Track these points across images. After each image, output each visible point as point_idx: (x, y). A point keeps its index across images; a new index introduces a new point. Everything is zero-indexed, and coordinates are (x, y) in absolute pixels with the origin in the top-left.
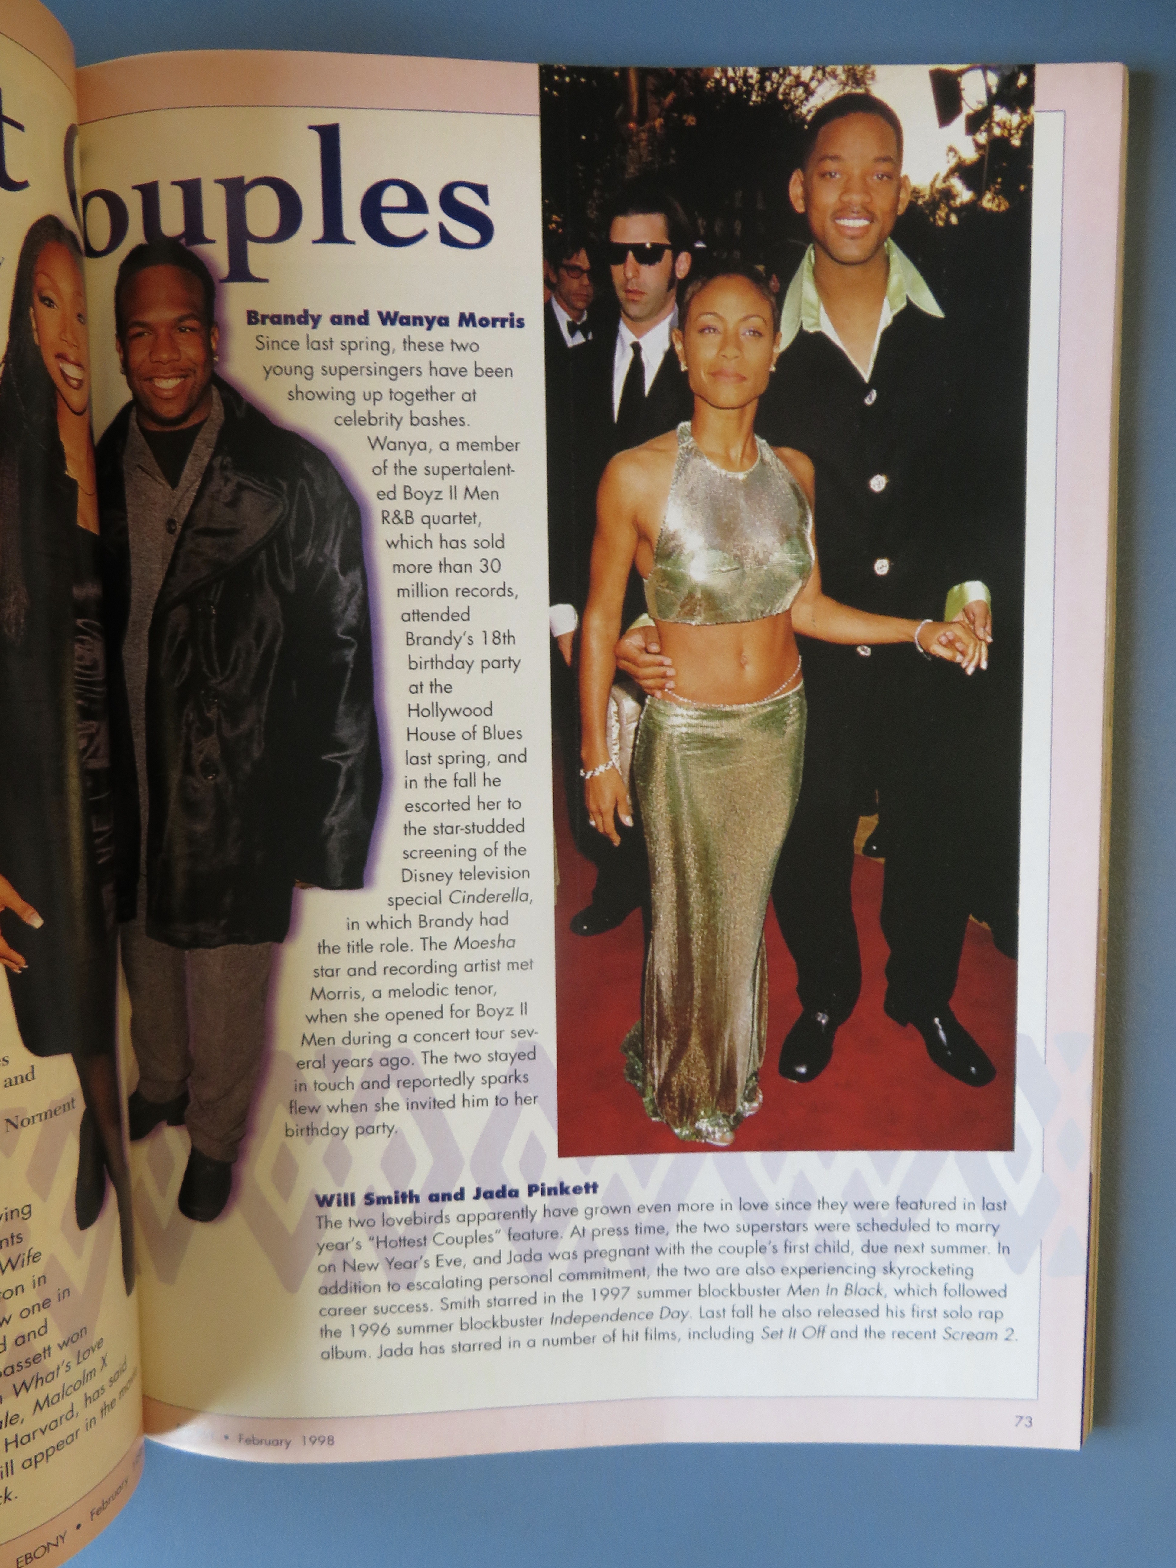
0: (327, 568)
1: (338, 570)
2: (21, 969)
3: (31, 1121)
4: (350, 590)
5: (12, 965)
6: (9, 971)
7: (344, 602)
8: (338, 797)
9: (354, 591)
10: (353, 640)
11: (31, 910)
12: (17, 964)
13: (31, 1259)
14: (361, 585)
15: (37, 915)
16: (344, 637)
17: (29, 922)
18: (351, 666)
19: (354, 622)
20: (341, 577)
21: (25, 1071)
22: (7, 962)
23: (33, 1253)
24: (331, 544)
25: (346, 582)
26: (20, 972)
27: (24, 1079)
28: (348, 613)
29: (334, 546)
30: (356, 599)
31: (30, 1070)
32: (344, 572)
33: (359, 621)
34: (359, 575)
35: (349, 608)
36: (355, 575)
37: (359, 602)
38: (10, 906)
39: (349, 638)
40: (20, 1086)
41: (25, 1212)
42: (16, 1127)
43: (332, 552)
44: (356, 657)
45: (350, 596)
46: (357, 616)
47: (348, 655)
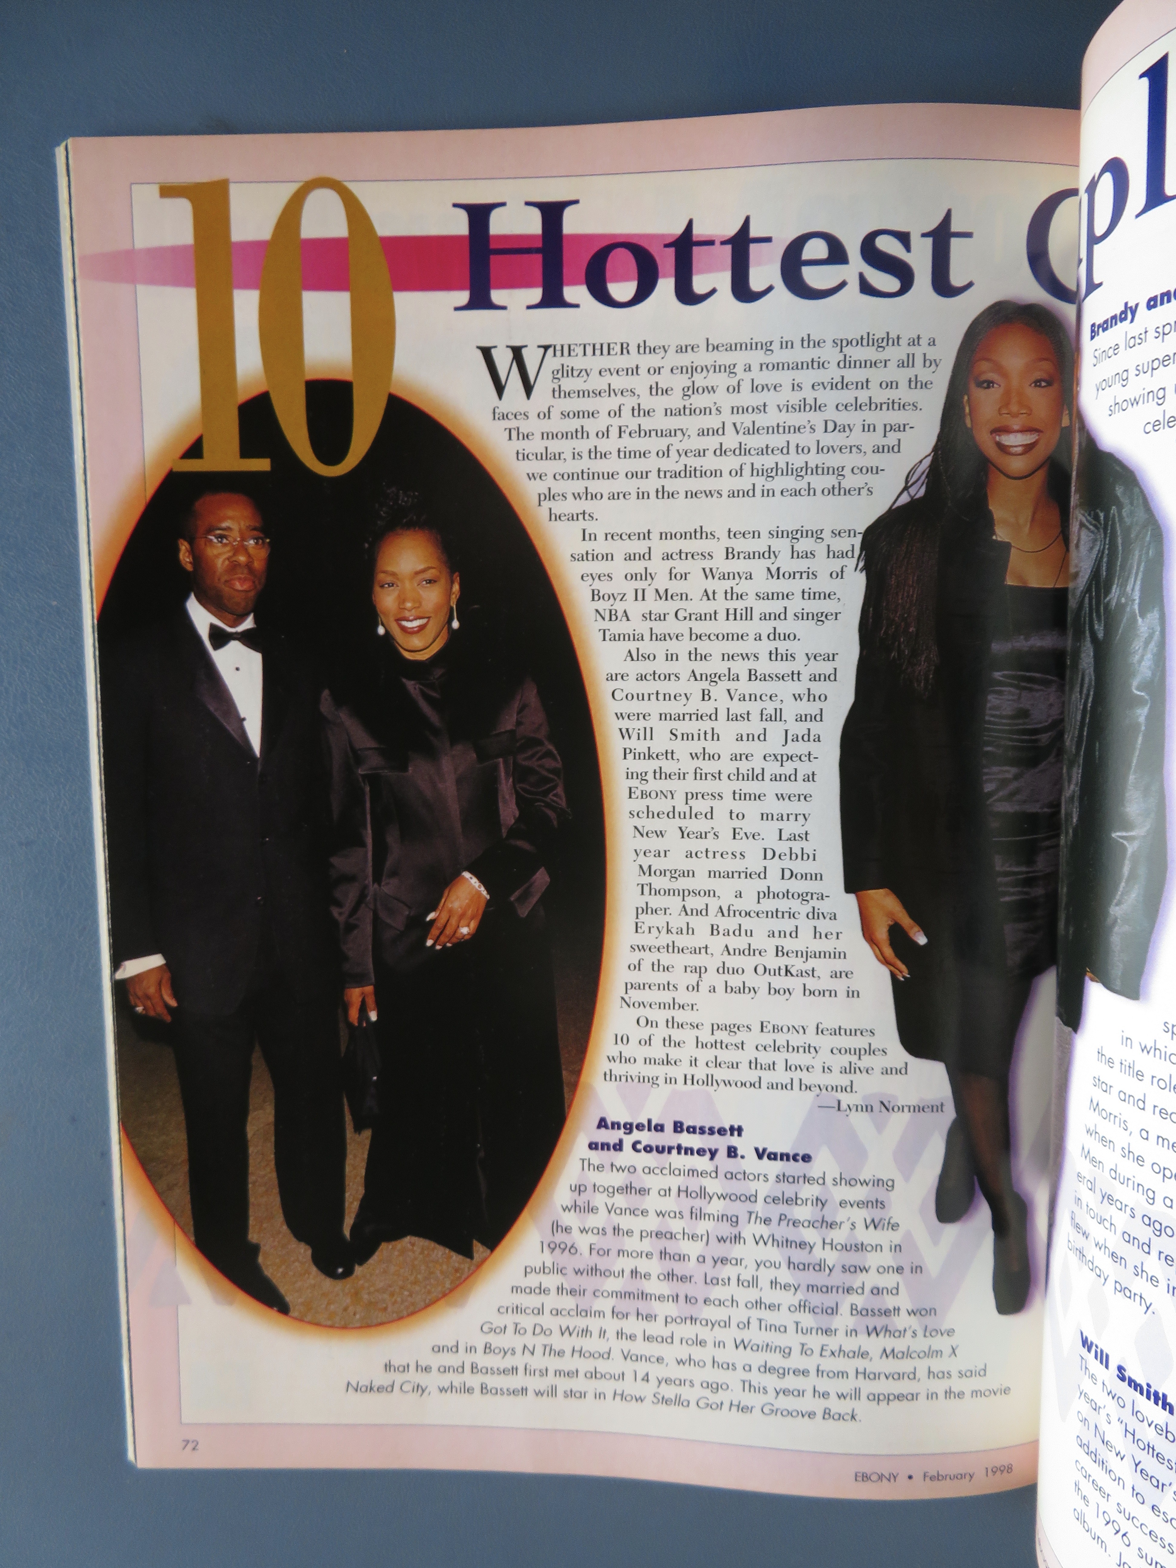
0: (1128, 609)
1: (1137, 611)
2: (904, 977)
3: (901, 1109)
4: (1147, 635)
5: (897, 972)
6: (893, 977)
7: (1140, 651)
8: (1123, 884)
9: (1151, 636)
10: (1147, 697)
11: (917, 928)
12: (901, 972)
13: (890, 1225)
14: (1158, 629)
15: (922, 933)
16: (1138, 693)
17: (915, 939)
18: (1143, 728)
19: (1149, 674)
20: (1140, 620)
21: (900, 1065)
22: (892, 968)
23: (892, 1221)
24: (1133, 580)
25: (1144, 626)
26: (902, 979)
27: (898, 1072)
28: (1143, 663)
29: (1135, 582)
30: (1152, 646)
31: (904, 1065)
32: (1143, 615)
33: (1153, 674)
34: (1157, 616)
35: (1145, 658)
36: (1153, 616)
37: (1155, 650)
38: (899, 921)
39: (1142, 694)
40: (894, 1077)
41: (890, 1185)
42: (888, 1110)
43: (1133, 590)
44: (1148, 718)
45: (1147, 643)
46: (1153, 666)
47: (1140, 715)
